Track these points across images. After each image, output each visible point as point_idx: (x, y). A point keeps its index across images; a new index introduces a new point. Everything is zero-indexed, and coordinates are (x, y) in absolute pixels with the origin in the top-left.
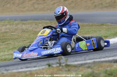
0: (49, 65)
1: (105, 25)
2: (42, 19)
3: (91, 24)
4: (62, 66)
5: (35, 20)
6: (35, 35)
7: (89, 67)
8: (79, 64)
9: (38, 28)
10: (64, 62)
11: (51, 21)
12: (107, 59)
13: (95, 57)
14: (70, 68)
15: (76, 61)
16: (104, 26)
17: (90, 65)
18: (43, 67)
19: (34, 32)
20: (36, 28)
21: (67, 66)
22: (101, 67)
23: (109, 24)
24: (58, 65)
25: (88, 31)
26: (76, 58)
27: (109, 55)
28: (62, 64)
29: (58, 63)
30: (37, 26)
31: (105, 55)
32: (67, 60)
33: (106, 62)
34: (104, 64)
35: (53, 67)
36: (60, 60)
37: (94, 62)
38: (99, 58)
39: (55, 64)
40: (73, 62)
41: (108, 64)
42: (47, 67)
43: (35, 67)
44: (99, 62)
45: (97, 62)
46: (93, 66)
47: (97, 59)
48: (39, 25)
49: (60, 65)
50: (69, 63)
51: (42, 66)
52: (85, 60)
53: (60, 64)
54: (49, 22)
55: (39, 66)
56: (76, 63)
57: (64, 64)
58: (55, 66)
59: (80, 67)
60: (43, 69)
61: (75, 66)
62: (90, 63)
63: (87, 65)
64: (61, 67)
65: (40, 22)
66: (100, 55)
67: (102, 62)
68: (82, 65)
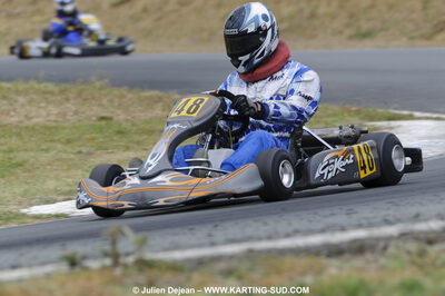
0: (73, 262)
2: (27, 78)
4: (126, 266)
7: (229, 273)
8: (188, 260)
9: (12, 113)
10: (130, 249)
11: (63, 86)
12: (300, 241)
13: (249, 231)
14: (154, 273)
15: (177, 247)
17: (234, 264)
18: (49, 268)
20: (7, 113)
21: (143, 264)
22: (279, 272)
24: (108, 262)
28: (123, 260)
29: (106, 255)
30: (11, 104)
31: (290, 224)
32: (142, 243)
33: (296, 251)
34: (289, 261)
35: (86, 269)
36: (114, 243)
37: (251, 251)
38: (270, 238)
39: (95, 257)
40: (167, 249)
41: (304, 261)
42: (64, 267)
43: (14, 267)
44: (269, 252)
45: (261, 252)
46: (244, 266)
47: (260, 239)
48: (16, 101)
49: (116, 263)
50: (149, 256)
51: (43, 264)
52: (213, 244)
53: (115, 257)
54: (56, 89)
55: (30, 266)
56: (178, 255)
57: (130, 260)
58: (94, 264)
60: (48, 276)
61: (175, 268)
62: (231, 257)
63: (222, 265)
64: (118, 271)
65: (21, 87)
66: (266, 224)
67: (282, 252)
68: (200, 263)
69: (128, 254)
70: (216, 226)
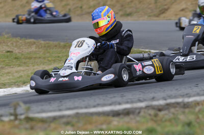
3: (62, 44)
4: (20, 120)
7: (67, 123)
8: (49, 118)
10: (22, 112)
12: (100, 109)
13: (77, 104)
14: (33, 123)
15: (44, 111)
17: (69, 119)
21: (28, 119)
22: (90, 123)
24: (12, 118)
25: (59, 57)
26: (42, 105)
27: (101, 102)
28: (19, 117)
29: (11, 115)
31: (95, 101)
32: (28, 110)
33: (99, 114)
34: (95, 118)
35: (2, 121)
36: (15, 109)
37: (77, 113)
38: (86, 108)
39: (6, 116)
40: (39, 112)
41: (102, 118)
44: (86, 114)
45: (82, 114)
46: (74, 120)
47: (81, 108)
49: (16, 119)
50: (31, 115)
52: (60, 110)
53: (16, 115)
56: (44, 115)
57: (23, 117)
58: (6, 119)
59: (51, 122)
61: (43, 121)
62: (69, 116)
63: (64, 120)
64: (17, 122)
66: (84, 101)
67: (92, 114)
68: (55, 119)
69: (21, 114)
70: (61, 102)
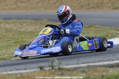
0: (41, 68)
1: (94, 27)
2: (26, 19)
4: (55, 69)
5: (18, 19)
6: (20, 35)
7: (83, 72)
8: (72, 68)
9: (22, 28)
11: (36, 21)
12: (102, 63)
14: (63, 71)
15: (69, 65)
16: (92, 28)
17: (84, 69)
18: (35, 70)
19: (19, 31)
20: (21, 28)
21: (60, 69)
22: (96, 71)
23: (98, 26)
24: (51, 68)
26: (68, 61)
27: (102, 59)
28: (54, 68)
29: (50, 66)
30: (22, 26)
31: (98, 59)
32: (60, 63)
33: (101, 66)
34: (99, 68)
35: (45, 70)
36: (52, 63)
37: (89, 66)
38: (93, 62)
39: (47, 67)
40: (66, 65)
41: (103, 69)
42: (39, 69)
43: (25, 69)
44: (94, 66)
45: (91, 66)
47: (91, 63)
48: (23, 25)
49: (53, 69)
50: (62, 67)
51: (33, 69)
52: (78, 64)
53: (53, 67)
54: (34, 22)
55: (30, 69)
56: (69, 67)
57: (57, 68)
58: (47, 69)
59: (73, 71)
60: (34, 72)
61: (68, 70)
62: (84, 67)
63: (81, 69)
64: (53, 71)
65: (25, 21)
66: (92, 59)
67: (97, 66)
68: (75, 69)
69: (56, 66)
70: (78, 59)
